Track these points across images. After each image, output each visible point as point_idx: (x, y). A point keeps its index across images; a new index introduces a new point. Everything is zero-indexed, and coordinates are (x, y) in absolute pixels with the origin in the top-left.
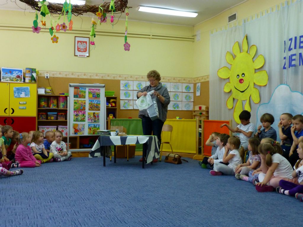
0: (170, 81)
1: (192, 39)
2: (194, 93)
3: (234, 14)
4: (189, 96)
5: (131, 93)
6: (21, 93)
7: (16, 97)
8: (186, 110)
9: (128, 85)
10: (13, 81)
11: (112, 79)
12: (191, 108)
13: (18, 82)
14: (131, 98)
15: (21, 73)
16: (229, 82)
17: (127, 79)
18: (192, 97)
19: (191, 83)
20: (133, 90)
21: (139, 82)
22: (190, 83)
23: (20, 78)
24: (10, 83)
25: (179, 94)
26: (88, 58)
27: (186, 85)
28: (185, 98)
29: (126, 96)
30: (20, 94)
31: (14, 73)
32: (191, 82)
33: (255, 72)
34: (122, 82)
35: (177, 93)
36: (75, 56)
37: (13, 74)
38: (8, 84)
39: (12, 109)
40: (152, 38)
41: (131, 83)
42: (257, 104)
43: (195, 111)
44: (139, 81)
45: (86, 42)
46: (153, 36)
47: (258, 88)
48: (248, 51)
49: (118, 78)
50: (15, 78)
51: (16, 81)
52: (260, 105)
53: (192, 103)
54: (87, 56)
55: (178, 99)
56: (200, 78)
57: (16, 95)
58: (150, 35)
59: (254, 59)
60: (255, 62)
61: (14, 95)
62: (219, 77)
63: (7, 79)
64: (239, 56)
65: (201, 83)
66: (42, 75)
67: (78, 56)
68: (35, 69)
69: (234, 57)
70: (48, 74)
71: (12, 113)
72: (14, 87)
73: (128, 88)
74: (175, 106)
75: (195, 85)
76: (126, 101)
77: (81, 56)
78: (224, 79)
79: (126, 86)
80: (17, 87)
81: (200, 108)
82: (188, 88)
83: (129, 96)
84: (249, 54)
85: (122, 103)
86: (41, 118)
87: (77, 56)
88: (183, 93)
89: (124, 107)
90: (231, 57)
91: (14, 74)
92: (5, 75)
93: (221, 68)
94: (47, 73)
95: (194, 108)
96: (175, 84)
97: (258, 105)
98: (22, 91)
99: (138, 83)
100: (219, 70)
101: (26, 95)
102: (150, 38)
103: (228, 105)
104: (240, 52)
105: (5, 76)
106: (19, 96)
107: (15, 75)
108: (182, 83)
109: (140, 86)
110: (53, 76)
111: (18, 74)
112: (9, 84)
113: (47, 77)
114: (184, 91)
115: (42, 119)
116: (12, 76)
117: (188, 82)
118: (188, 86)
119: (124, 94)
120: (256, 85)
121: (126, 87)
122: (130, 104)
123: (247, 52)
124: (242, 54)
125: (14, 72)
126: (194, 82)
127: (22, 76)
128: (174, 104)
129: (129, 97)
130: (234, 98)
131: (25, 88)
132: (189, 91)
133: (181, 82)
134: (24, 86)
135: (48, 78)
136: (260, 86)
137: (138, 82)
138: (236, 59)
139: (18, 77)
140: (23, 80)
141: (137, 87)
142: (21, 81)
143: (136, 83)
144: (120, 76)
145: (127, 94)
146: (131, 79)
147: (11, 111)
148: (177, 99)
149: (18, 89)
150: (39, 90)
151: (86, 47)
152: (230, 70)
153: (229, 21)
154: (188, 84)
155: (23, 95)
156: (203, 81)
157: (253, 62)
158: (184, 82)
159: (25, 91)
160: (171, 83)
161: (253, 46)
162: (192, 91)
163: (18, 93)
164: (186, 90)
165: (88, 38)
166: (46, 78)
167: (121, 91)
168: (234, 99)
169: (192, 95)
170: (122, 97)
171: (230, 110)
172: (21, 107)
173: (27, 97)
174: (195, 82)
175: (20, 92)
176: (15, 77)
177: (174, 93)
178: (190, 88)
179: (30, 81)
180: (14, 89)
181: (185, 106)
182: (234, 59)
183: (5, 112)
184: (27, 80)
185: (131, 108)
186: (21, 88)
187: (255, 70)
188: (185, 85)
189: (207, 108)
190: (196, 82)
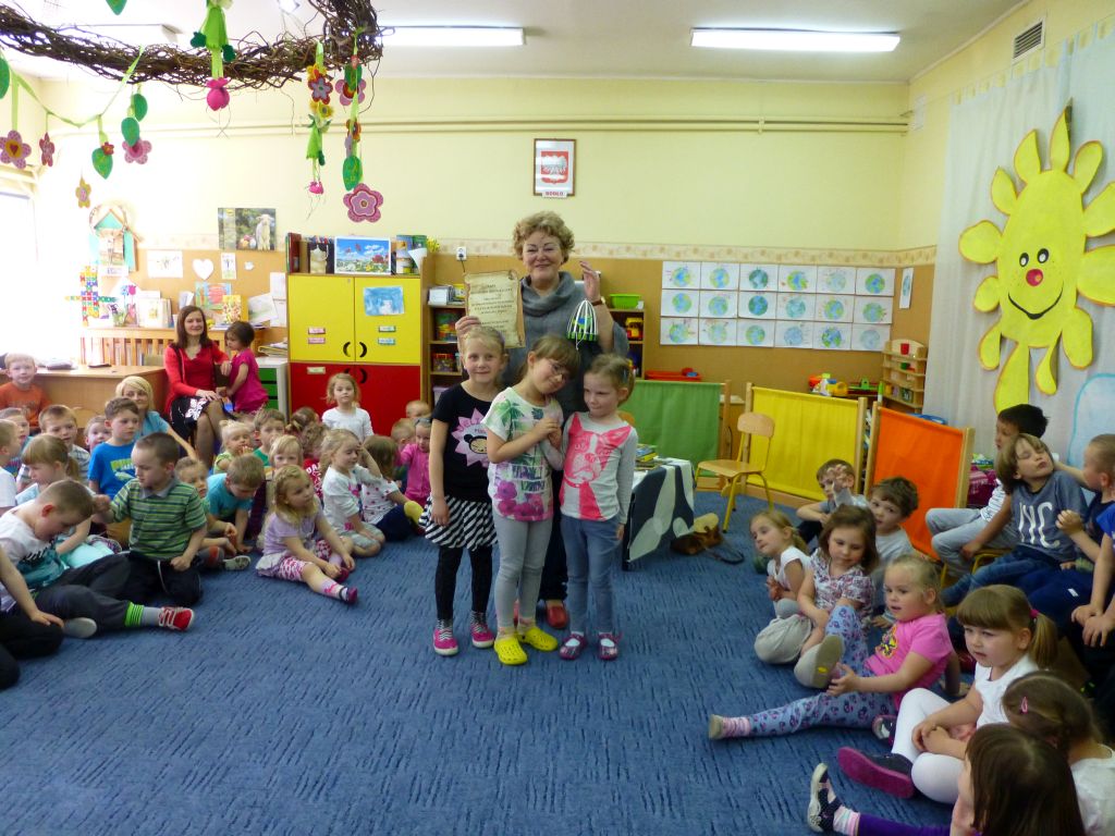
0: (818, 262)
1: (900, 124)
2: (896, 297)
3: (1037, 23)
4: (880, 307)
5: (694, 297)
6: (382, 304)
7: (370, 313)
8: (863, 349)
9: (685, 275)
10: (364, 270)
11: (640, 257)
12: (880, 346)
13: (378, 273)
14: (692, 312)
15: (386, 247)
16: (996, 277)
17: (682, 257)
18: (889, 311)
19: (887, 268)
20: (701, 290)
21: (719, 267)
22: (882, 268)
23: (382, 262)
24: (354, 277)
25: (846, 302)
26: (572, 198)
27: (871, 272)
28: (865, 312)
29: (679, 308)
30: (378, 305)
31: (366, 250)
32: (885, 264)
33: (1086, 250)
34: (666, 266)
35: (837, 298)
36: (535, 194)
37: (366, 253)
38: (349, 281)
39: (362, 344)
40: (765, 131)
41: (694, 269)
42: (1082, 369)
43: (890, 357)
44: (718, 262)
45: (565, 154)
46: (767, 122)
47: (1091, 310)
48: (1072, 164)
49: (656, 256)
50: (371, 263)
51: (373, 270)
52: (1090, 378)
53: (887, 330)
54: (569, 195)
55: (840, 315)
56: (913, 252)
57: (369, 309)
58: (757, 122)
59: (1089, 198)
60: (1090, 209)
61: (366, 307)
62: (962, 256)
63: (349, 267)
64: (1037, 182)
65: (916, 268)
66: (450, 252)
67: (544, 195)
68: (424, 237)
69: (1018, 187)
70: (464, 248)
71: (363, 355)
72: (365, 287)
73: (685, 285)
74: (828, 338)
75: (899, 271)
76: (679, 322)
77: (551, 193)
78: (980, 265)
79: (679, 277)
80: (372, 288)
81: (905, 349)
82: (875, 282)
83: (688, 306)
84: (1072, 177)
85: (665, 326)
86: (439, 368)
87: (540, 194)
88: (858, 299)
89: (672, 337)
90: (1010, 186)
91: (368, 252)
92: (345, 255)
93: (975, 226)
94: (462, 244)
95: (889, 345)
96: (834, 270)
97: (1084, 375)
98: (384, 298)
99: (715, 268)
100: (965, 231)
101: (394, 308)
102: (757, 130)
103: (984, 356)
104: (1042, 169)
105: (344, 258)
106: (378, 310)
107: (369, 254)
108: (857, 267)
109: (720, 278)
110: (477, 254)
111: (379, 252)
112: (352, 279)
113: (461, 256)
114: (862, 290)
115: (442, 369)
116: (362, 258)
117: (877, 264)
118: (876, 275)
119: (674, 300)
120: (1085, 298)
121: (678, 281)
122: (690, 329)
123: (1066, 170)
124: (1047, 175)
125: (368, 247)
126: (896, 264)
127: (387, 257)
128: (828, 331)
129: (687, 310)
130: (1005, 334)
131: (390, 290)
132: (877, 291)
133: (852, 263)
134: (391, 284)
135: (465, 258)
136: (1100, 306)
137: (715, 266)
138: (1026, 193)
139: (378, 259)
140: (390, 269)
141: (713, 280)
142: (384, 271)
143: (709, 269)
144: (662, 250)
145: (680, 302)
146: (695, 257)
147: (361, 350)
148: (836, 318)
149: (374, 293)
150: (433, 293)
151: (567, 169)
152: (1001, 234)
153: (1017, 54)
154: (877, 271)
155: (386, 309)
156: (921, 261)
157: (1084, 206)
158: (864, 262)
159: (392, 299)
160: (821, 269)
161: (1092, 146)
162: (888, 290)
163: (375, 303)
164: (868, 289)
165: (572, 143)
166: (458, 258)
167: (664, 293)
168: (1003, 339)
169: (887, 305)
170: (667, 309)
171: (987, 371)
172: (384, 338)
173: (397, 313)
174: (900, 262)
175: (380, 300)
176: (370, 260)
177: (827, 299)
178: (883, 282)
179: (407, 270)
180: (365, 293)
181: (862, 339)
182: (1017, 194)
183: (345, 351)
184: (400, 269)
185: (692, 341)
186: (383, 289)
187: (1088, 239)
188: (864, 274)
189: (924, 352)
190: (902, 265)
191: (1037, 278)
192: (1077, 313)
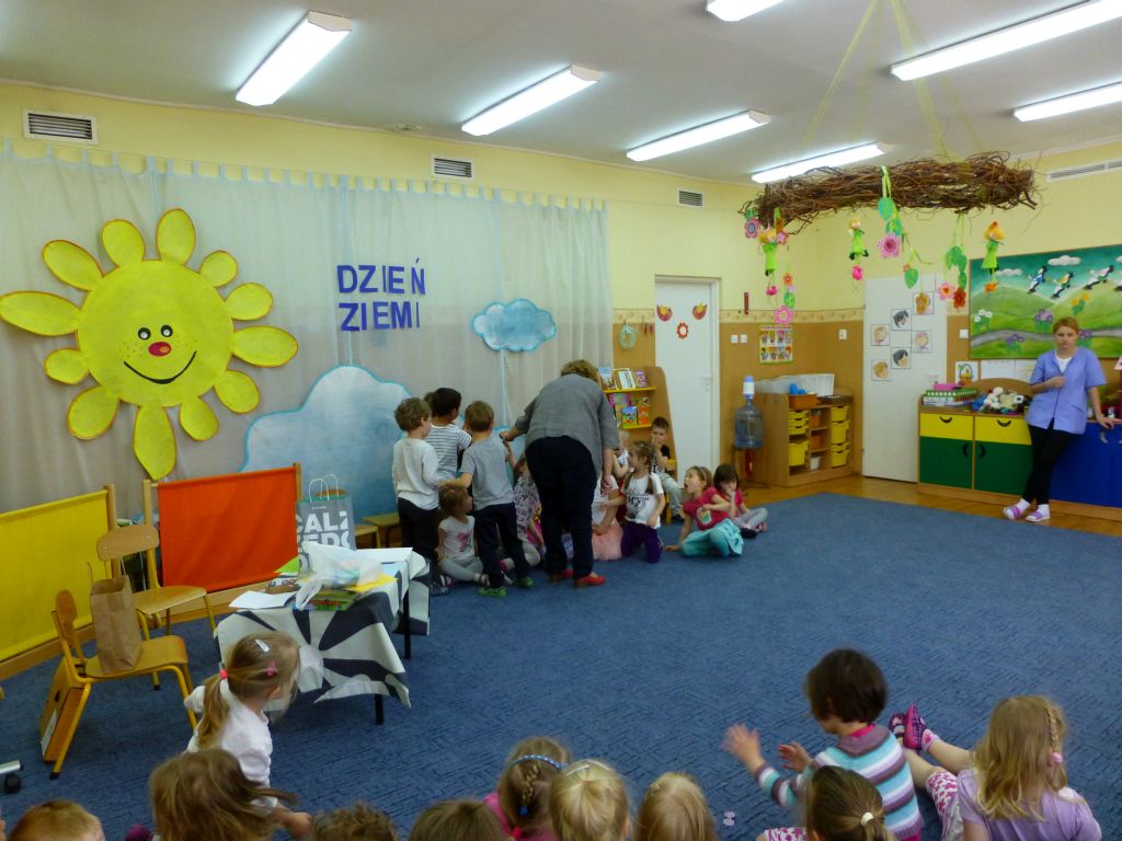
3: (80, 117)
16: (75, 349)
33: (237, 329)
42: (250, 412)
52: (256, 419)
60: (233, 299)
69: (106, 266)
78: (42, 337)
84: (198, 272)
90: (89, 265)
97: (248, 417)
104: (145, 258)
120: (240, 362)
123: (185, 265)
124: (155, 266)
136: (257, 367)
138: (115, 279)
152: (79, 308)
153: (36, 131)
157: (223, 297)
168: (124, 404)
171: (86, 441)
182: (105, 273)
187: (235, 321)
191: (163, 350)
192: (230, 375)
